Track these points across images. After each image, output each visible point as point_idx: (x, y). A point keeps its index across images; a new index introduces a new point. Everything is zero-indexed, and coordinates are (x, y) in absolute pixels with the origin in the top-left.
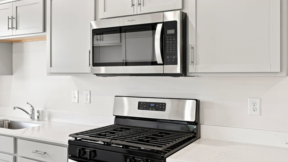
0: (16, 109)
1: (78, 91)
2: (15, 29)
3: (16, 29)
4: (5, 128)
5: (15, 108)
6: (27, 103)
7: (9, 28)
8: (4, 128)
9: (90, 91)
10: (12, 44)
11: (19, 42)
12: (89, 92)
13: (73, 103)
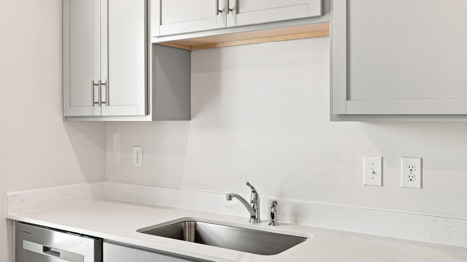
0: (234, 198)
1: (382, 158)
2: (234, 12)
3: (237, 13)
4: (189, 241)
5: (230, 198)
6: (248, 184)
7: (219, 11)
8: (186, 240)
9: (422, 159)
10: (191, 53)
11: (211, 48)
12: (419, 160)
13: (365, 185)
